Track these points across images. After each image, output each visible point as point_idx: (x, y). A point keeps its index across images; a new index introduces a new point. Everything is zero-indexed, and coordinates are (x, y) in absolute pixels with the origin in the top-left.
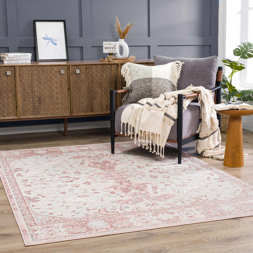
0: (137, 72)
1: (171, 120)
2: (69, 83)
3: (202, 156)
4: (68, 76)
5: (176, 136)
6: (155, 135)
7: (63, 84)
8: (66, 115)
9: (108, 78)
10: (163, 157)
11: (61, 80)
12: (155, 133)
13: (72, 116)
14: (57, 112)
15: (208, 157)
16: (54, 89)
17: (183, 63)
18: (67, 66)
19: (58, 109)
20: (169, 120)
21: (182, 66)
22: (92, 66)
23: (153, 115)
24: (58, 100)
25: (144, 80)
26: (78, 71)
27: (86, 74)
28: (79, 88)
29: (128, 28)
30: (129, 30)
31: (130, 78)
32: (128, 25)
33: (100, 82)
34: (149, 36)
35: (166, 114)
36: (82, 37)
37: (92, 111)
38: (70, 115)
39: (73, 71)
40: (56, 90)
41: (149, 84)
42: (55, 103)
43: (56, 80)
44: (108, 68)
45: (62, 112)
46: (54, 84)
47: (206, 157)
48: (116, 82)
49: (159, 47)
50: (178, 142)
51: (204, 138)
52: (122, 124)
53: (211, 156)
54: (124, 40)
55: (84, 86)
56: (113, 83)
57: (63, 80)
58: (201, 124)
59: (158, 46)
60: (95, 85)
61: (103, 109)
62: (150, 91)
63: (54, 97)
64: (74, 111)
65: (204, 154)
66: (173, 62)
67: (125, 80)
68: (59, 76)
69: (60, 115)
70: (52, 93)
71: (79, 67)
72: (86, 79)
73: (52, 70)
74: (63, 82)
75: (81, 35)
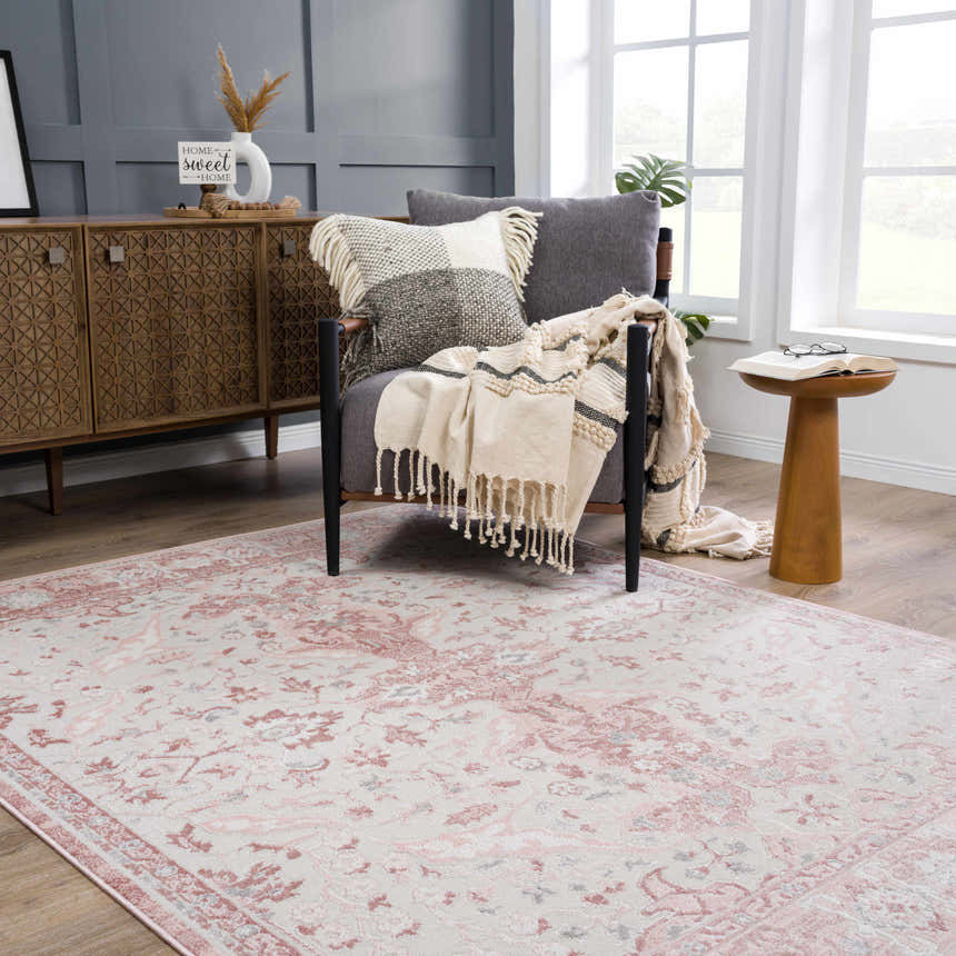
0: (388, 249)
1: (605, 429)
2: (81, 304)
3: (664, 552)
4: (78, 275)
5: (620, 487)
6: (543, 489)
7: (56, 307)
8: (75, 433)
9: (223, 278)
10: (571, 571)
11: (49, 291)
12: (543, 483)
13: (98, 435)
14: (37, 423)
15: (685, 553)
16: (23, 329)
17: (541, 214)
18: (70, 234)
19: (40, 410)
20: (594, 429)
21: (537, 225)
22: (166, 232)
23: (527, 411)
24: (40, 374)
25: (425, 279)
26: (117, 254)
27: (144, 263)
28: (122, 322)
29: (266, 90)
30: (271, 99)
31: (354, 276)
32: (269, 78)
33: (195, 296)
34: (311, 128)
35: (580, 407)
36: (80, 123)
37: (171, 411)
38: (91, 432)
39: (96, 255)
40: (30, 334)
41: (446, 293)
42: (27, 384)
43: (27, 290)
44: (222, 239)
45: (55, 423)
46: (22, 306)
47: (674, 553)
48: (253, 292)
49: (346, 169)
50: (626, 511)
51: (670, 487)
52: (380, 454)
53: (696, 549)
54: (249, 135)
55: (139, 312)
56: (241, 298)
57: (57, 288)
58: (659, 437)
59: (341, 165)
60: (178, 308)
61: (211, 399)
62: (454, 320)
63: (26, 363)
64: (104, 413)
65: (670, 543)
66: (497, 212)
67: (331, 283)
68: (40, 274)
69: (51, 433)
70: (15, 346)
71: (118, 237)
72: (145, 284)
73: (10, 248)
74: (56, 299)
75: (76, 117)
